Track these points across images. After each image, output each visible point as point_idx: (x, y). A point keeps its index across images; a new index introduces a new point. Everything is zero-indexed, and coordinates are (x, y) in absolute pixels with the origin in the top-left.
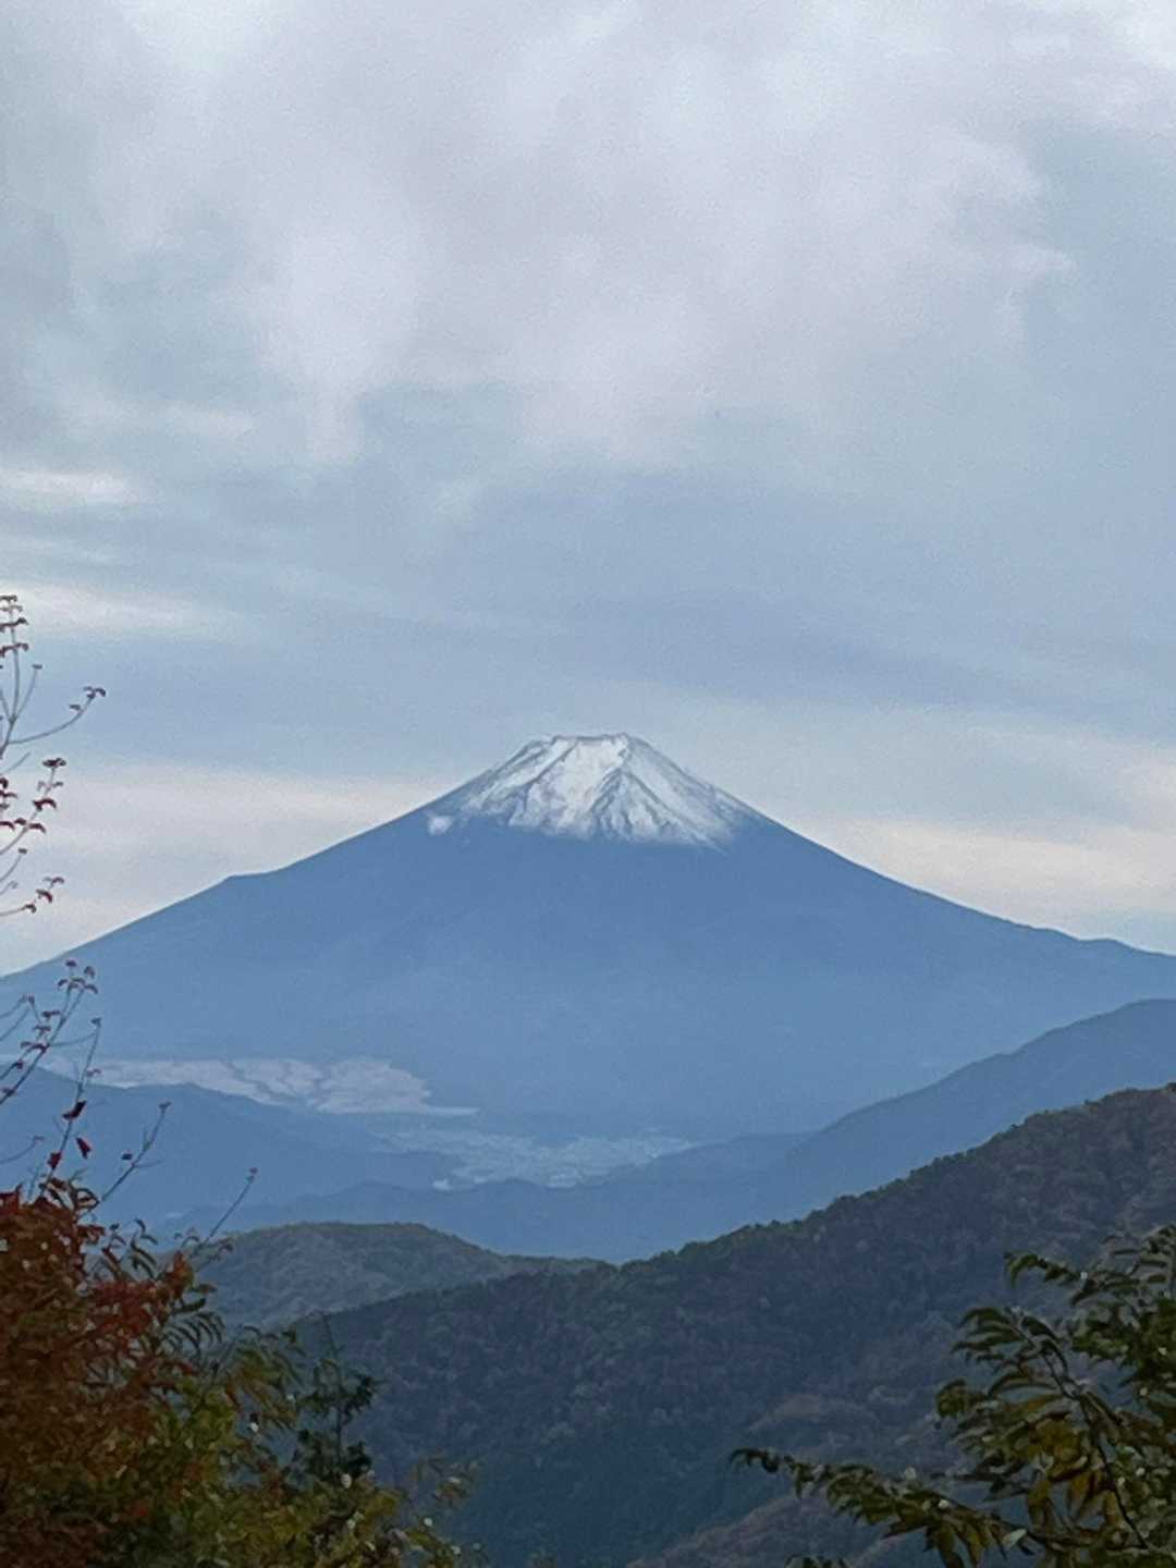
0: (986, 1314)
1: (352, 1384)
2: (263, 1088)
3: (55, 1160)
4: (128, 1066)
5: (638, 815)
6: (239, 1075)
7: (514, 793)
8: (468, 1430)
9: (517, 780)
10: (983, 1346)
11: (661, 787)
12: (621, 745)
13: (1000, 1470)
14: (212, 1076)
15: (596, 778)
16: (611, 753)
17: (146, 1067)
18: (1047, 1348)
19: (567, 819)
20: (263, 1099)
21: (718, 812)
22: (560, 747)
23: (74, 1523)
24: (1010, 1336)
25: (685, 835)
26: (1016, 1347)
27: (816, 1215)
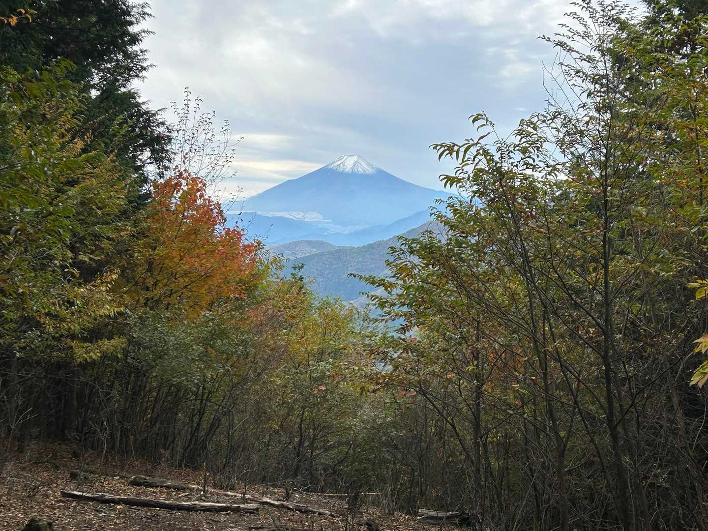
0: (392, 247)
1: (300, 265)
2: (294, 217)
3: (237, 222)
4: (271, 213)
5: (360, 169)
6: (290, 215)
7: (338, 165)
8: (330, 275)
9: (339, 163)
10: (392, 253)
11: (363, 164)
12: (357, 157)
13: (398, 275)
14: (286, 215)
15: (352, 162)
16: (355, 158)
17: (274, 213)
18: (403, 253)
19: (347, 170)
20: (294, 219)
21: (373, 168)
22: (346, 157)
23: (239, 286)
24: (396, 251)
25: (367, 172)
26: (397, 253)
27: (390, 239)
